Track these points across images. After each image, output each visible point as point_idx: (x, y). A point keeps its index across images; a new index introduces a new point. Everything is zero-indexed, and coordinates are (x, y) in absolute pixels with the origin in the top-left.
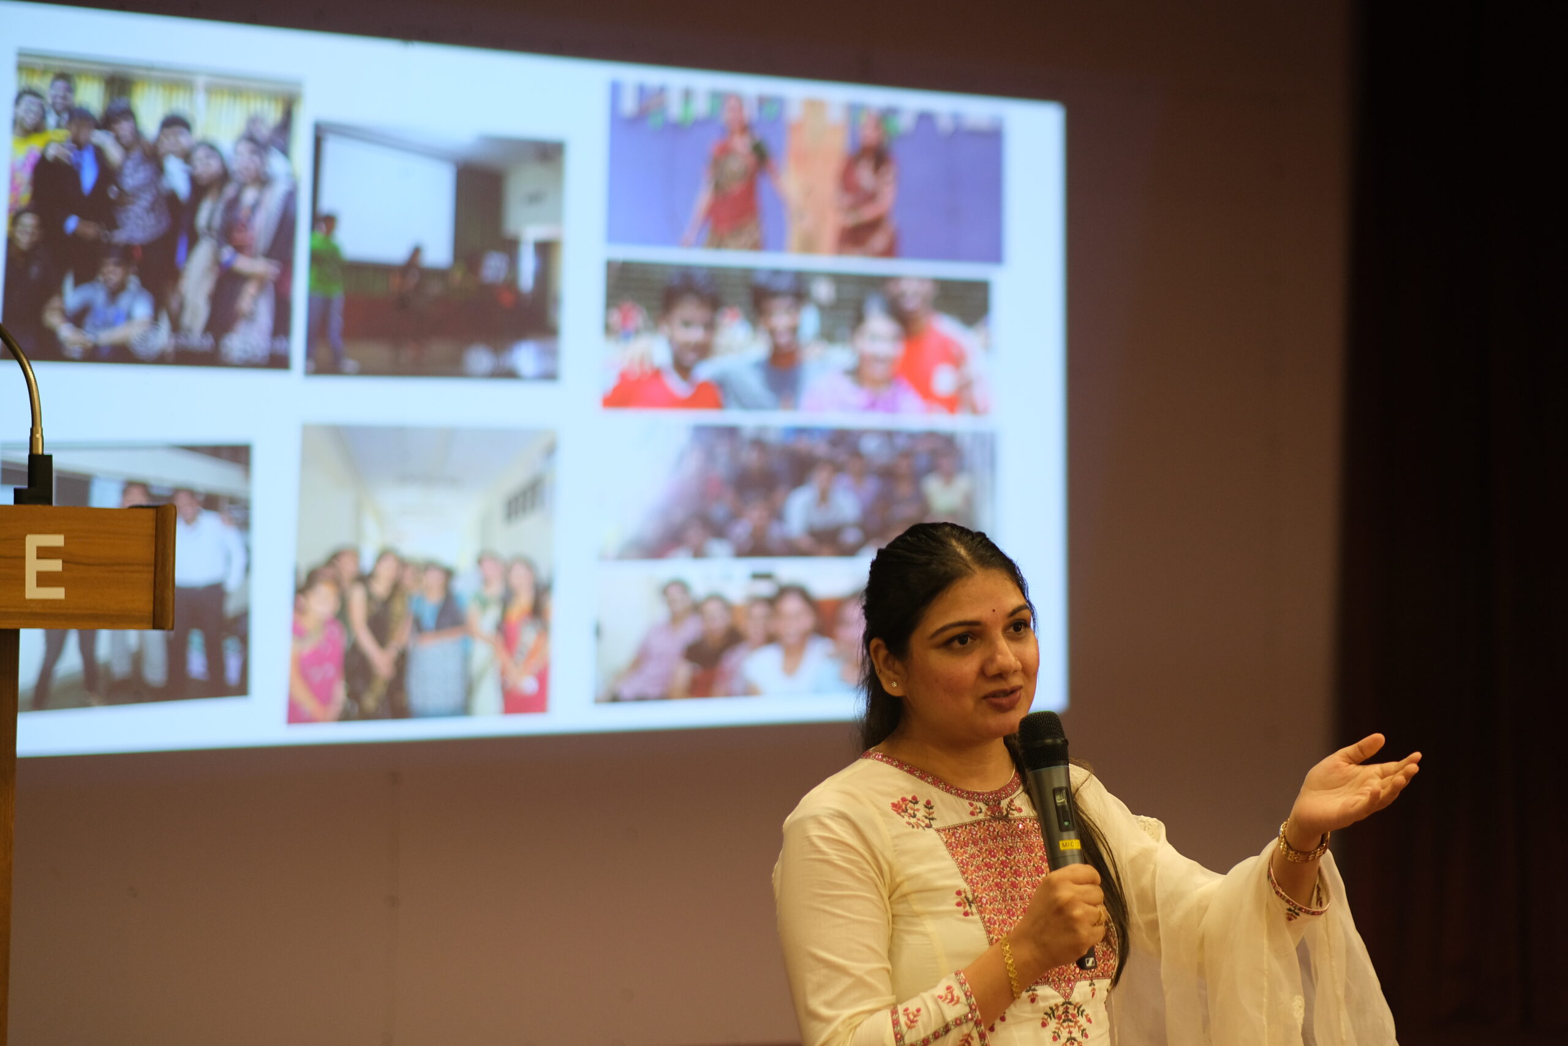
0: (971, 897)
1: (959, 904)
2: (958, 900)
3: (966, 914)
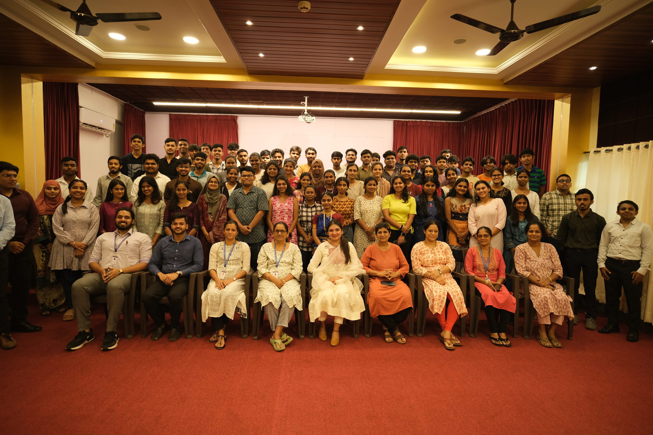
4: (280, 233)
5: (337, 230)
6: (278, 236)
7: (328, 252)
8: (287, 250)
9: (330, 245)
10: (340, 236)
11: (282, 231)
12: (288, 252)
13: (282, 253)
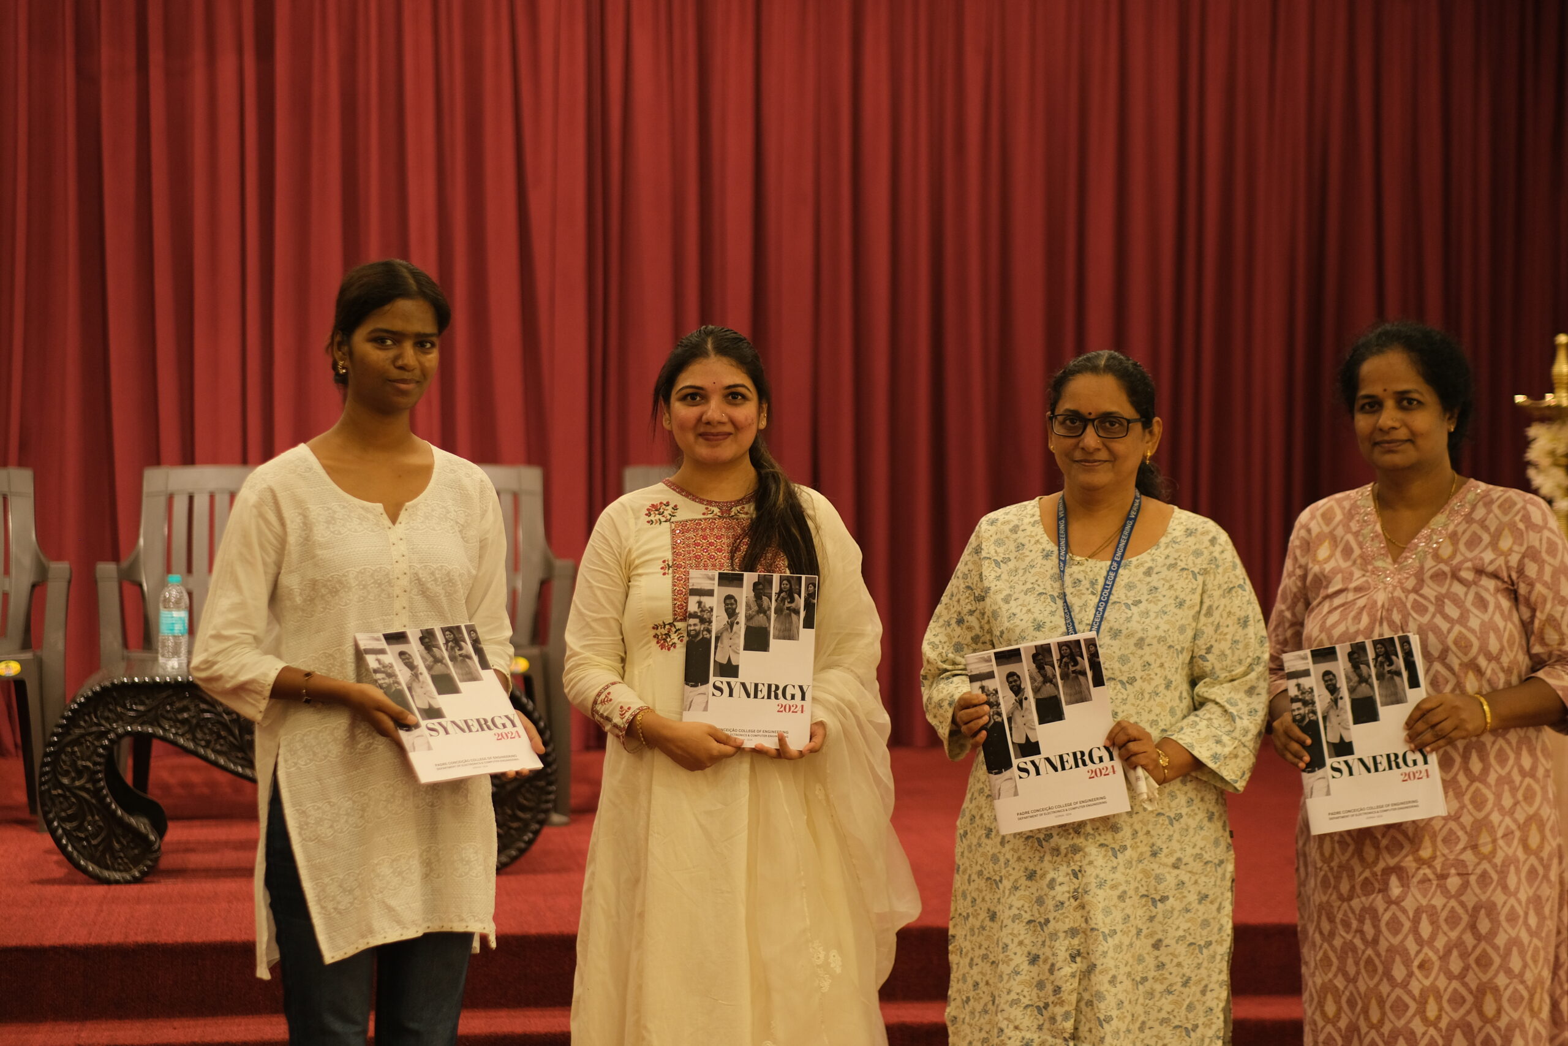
0: (671, 564)
1: (662, 568)
2: (663, 565)
3: (664, 574)
4: (1091, 438)
5: (733, 395)
6: (1078, 455)
7: (667, 540)
8: (1145, 557)
9: (675, 498)
10: (748, 438)
11: (1107, 421)
12: (1148, 572)
13: (1113, 571)
